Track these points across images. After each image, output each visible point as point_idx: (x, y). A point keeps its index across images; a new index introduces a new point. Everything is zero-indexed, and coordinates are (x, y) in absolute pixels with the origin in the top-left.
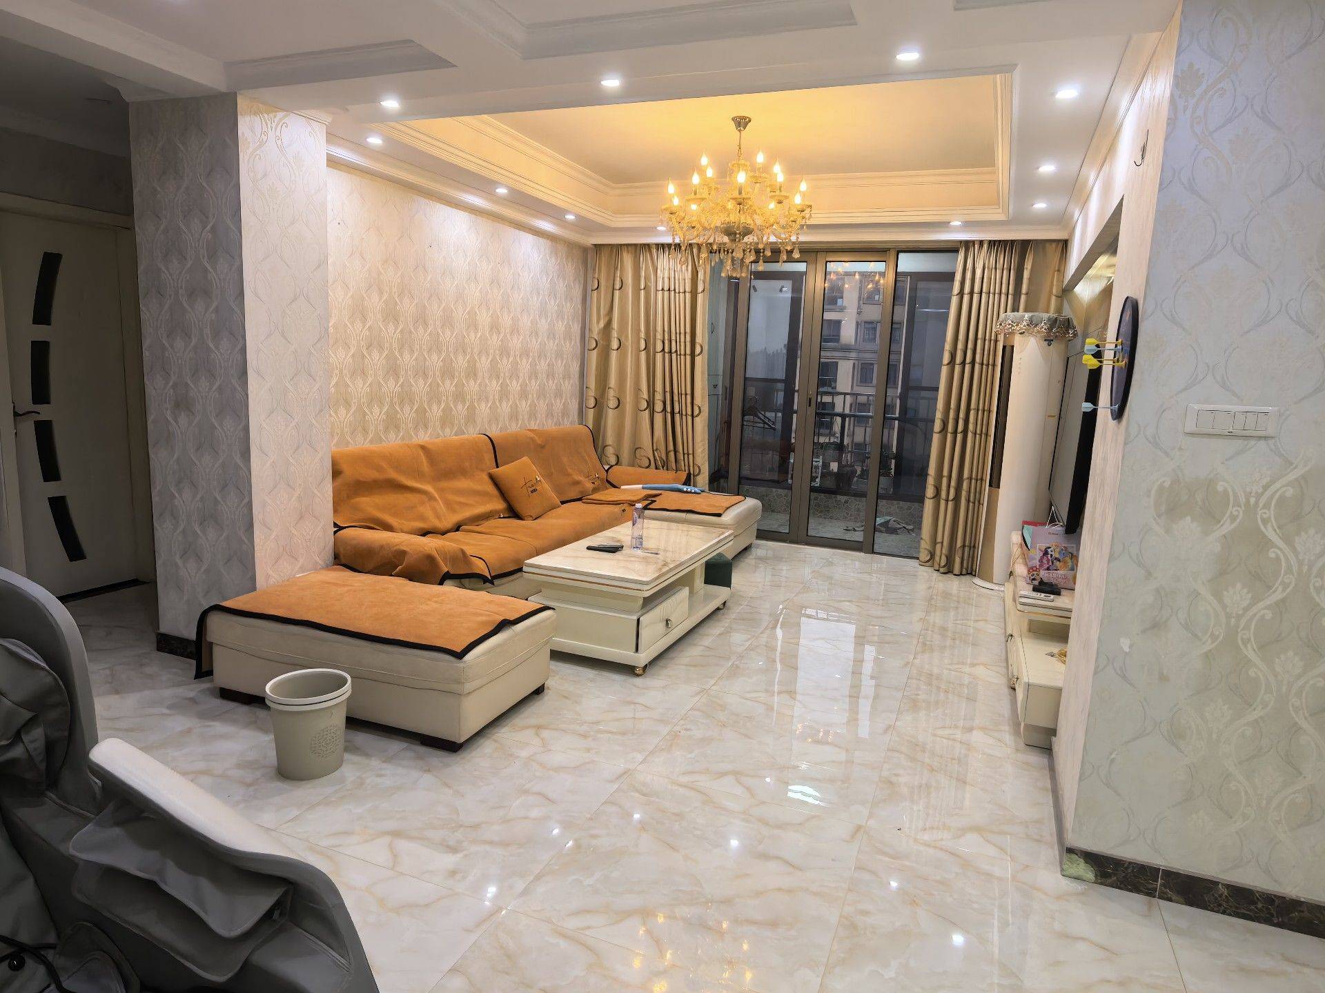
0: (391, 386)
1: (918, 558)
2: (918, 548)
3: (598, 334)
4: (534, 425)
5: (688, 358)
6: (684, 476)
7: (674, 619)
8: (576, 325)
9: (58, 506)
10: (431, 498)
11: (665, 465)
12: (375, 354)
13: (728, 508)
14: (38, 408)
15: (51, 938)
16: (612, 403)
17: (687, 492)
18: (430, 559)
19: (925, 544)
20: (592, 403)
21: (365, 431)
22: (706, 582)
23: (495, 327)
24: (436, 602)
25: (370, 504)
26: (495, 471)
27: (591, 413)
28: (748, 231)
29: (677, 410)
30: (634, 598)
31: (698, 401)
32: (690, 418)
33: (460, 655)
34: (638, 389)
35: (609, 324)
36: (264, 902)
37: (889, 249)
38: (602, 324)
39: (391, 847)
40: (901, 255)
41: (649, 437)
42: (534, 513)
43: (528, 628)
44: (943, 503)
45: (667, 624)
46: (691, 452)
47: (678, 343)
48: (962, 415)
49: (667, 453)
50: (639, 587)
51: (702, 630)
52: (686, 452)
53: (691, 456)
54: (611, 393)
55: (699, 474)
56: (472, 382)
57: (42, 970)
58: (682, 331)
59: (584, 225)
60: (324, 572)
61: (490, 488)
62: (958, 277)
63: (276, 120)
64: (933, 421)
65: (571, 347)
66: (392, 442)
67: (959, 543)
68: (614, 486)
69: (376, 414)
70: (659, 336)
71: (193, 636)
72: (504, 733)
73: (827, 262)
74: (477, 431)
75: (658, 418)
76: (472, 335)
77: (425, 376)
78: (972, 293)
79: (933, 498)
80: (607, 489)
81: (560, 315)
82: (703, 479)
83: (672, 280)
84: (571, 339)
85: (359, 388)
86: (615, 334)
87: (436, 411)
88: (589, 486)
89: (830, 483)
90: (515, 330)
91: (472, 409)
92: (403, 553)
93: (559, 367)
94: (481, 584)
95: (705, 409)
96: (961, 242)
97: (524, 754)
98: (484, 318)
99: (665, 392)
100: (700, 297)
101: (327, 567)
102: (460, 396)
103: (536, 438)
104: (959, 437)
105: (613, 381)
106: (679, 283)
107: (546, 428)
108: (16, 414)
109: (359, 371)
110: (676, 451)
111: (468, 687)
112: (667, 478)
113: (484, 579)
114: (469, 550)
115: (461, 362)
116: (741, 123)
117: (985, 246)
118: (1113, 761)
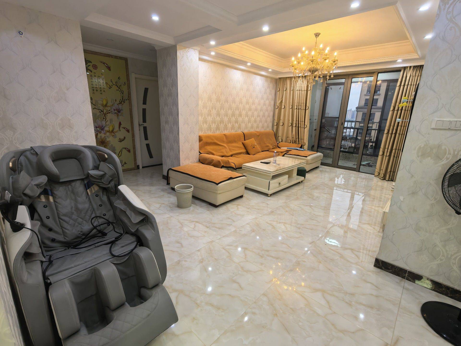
0: (218, 119)
1: (374, 174)
2: (374, 171)
3: (279, 104)
4: (258, 130)
5: (304, 110)
6: (300, 145)
7: (282, 183)
8: (272, 102)
9: (148, 145)
10: (226, 148)
11: (295, 142)
12: (214, 110)
13: (310, 155)
14: (144, 124)
15: (115, 222)
16: (281, 124)
17: (299, 150)
18: (219, 162)
19: (377, 170)
20: (276, 124)
21: (211, 130)
22: (297, 175)
23: (247, 103)
24: (217, 172)
25: (209, 148)
26: (244, 142)
27: (275, 127)
28: (316, 70)
29: (299, 126)
30: (269, 176)
31: (306, 124)
32: (303, 129)
33: (217, 184)
34: (289, 120)
35: (282, 102)
36: (141, 218)
37: (375, 72)
38: (280, 101)
39: (195, 224)
40: (379, 74)
41: (292, 134)
42: (253, 153)
43: (237, 180)
44: (385, 157)
45: (279, 184)
46: (303, 138)
47: (301, 106)
48: (395, 128)
49: (296, 139)
50: (270, 173)
51: (292, 188)
52: (301, 138)
53: (303, 140)
54: (281, 121)
55: (305, 145)
56: (240, 118)
57: (112, 226)
58: (303, 102)
59: (274, 72)
60: (196, 163)
61: (242, 146)
62: (400, 80)
63: (186, 50)
64: (384, 131)
65: (271, 108)
66: (218, 133)
67: (389, 170)
68: (280, 148)
69: (214, 126)
70: (296, 104)
71: (166, 175)
72: (229, 205)
73: (352, 78)
74: (241, 131)
75: (294, 128)
76: (241, 105)
77: (227, 116)
78: (404, 85)
79: (382, 155)
80: (277, 148)
81: (268, 99)
82: (306, 147)
83: (301, 87)
84: (270, 106)
85: (209, 119)
86: (283, 104)
87: (230, 126)
88: (272, 147)
89: (352, 150)
90: (253, 103)
91: (240, 125)
92: (213, 160)
93: (266, 114)
94: (233, 170)
95: (308, 126)
96: (402, 67)
97: (232, 210)
98: (244, 100)
99: (296, 121)
100: (309, 92)
101: (197, 162)
102: (236, 122)
103: (257, 133)
104: (393, 135)
105: (282, 118)
106: (303, 88)
107: (261, 131)
108: (139, 125)
109: (209, 114)
110: (298, 138)
111: (219, 192)
112: (294, 146)
113: (234, 169)
114: (230, 161)
115: (237, 112)
116: (317, 35)
117: (412, 68)
118: (394, 234)
